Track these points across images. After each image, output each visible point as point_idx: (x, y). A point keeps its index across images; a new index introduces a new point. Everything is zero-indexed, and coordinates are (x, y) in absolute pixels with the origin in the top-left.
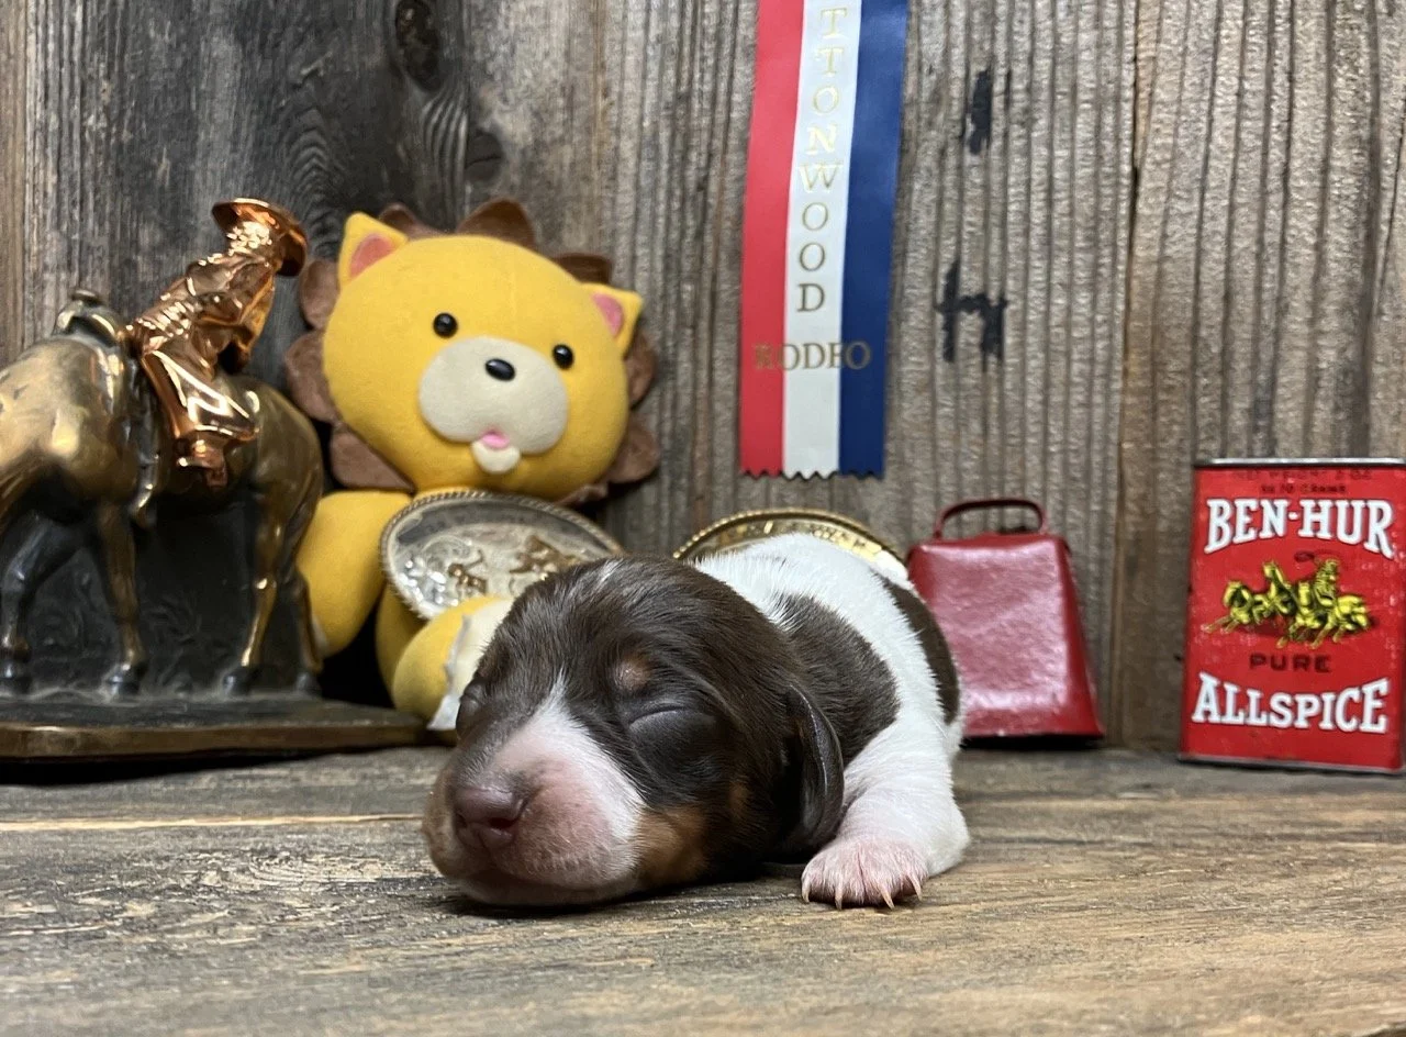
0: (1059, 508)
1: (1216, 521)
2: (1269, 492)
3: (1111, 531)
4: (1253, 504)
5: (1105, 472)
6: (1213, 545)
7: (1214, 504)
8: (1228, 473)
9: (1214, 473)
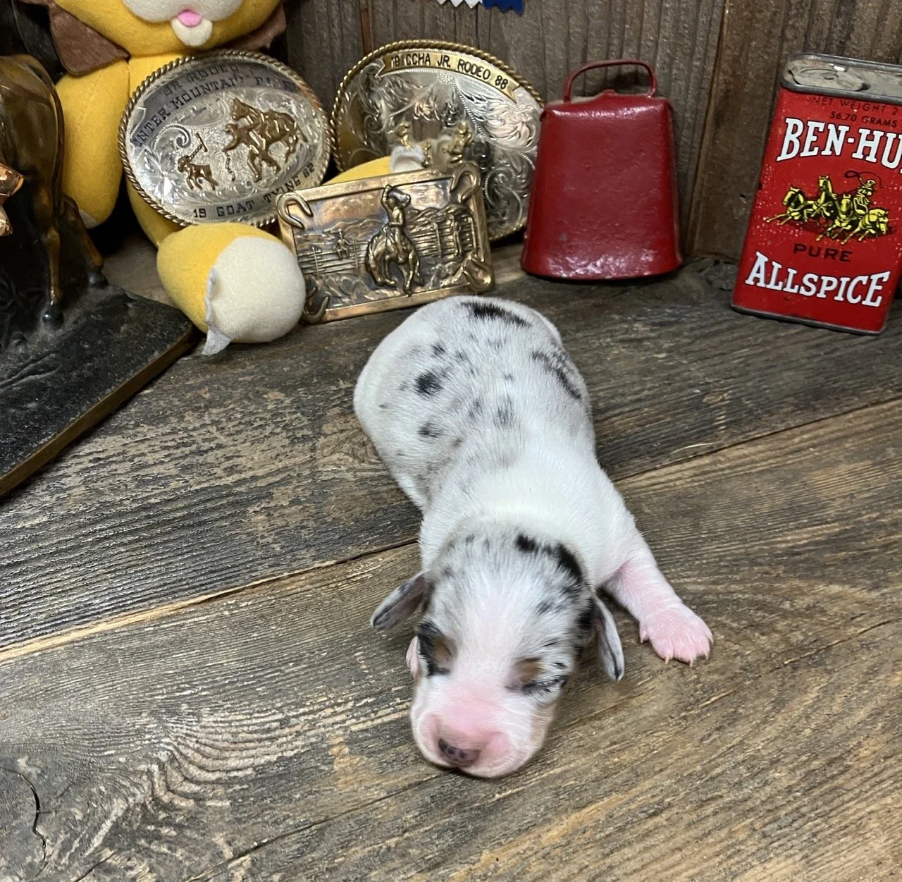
0: (667, 59)
1: (790, 137)
2: (837, 119)
3: (706, 86)
4: (821, 126)
5: (709, 32)
6: (784, 156)
7: (791, 122)
8: (808, 97)
9: (796, 96)
